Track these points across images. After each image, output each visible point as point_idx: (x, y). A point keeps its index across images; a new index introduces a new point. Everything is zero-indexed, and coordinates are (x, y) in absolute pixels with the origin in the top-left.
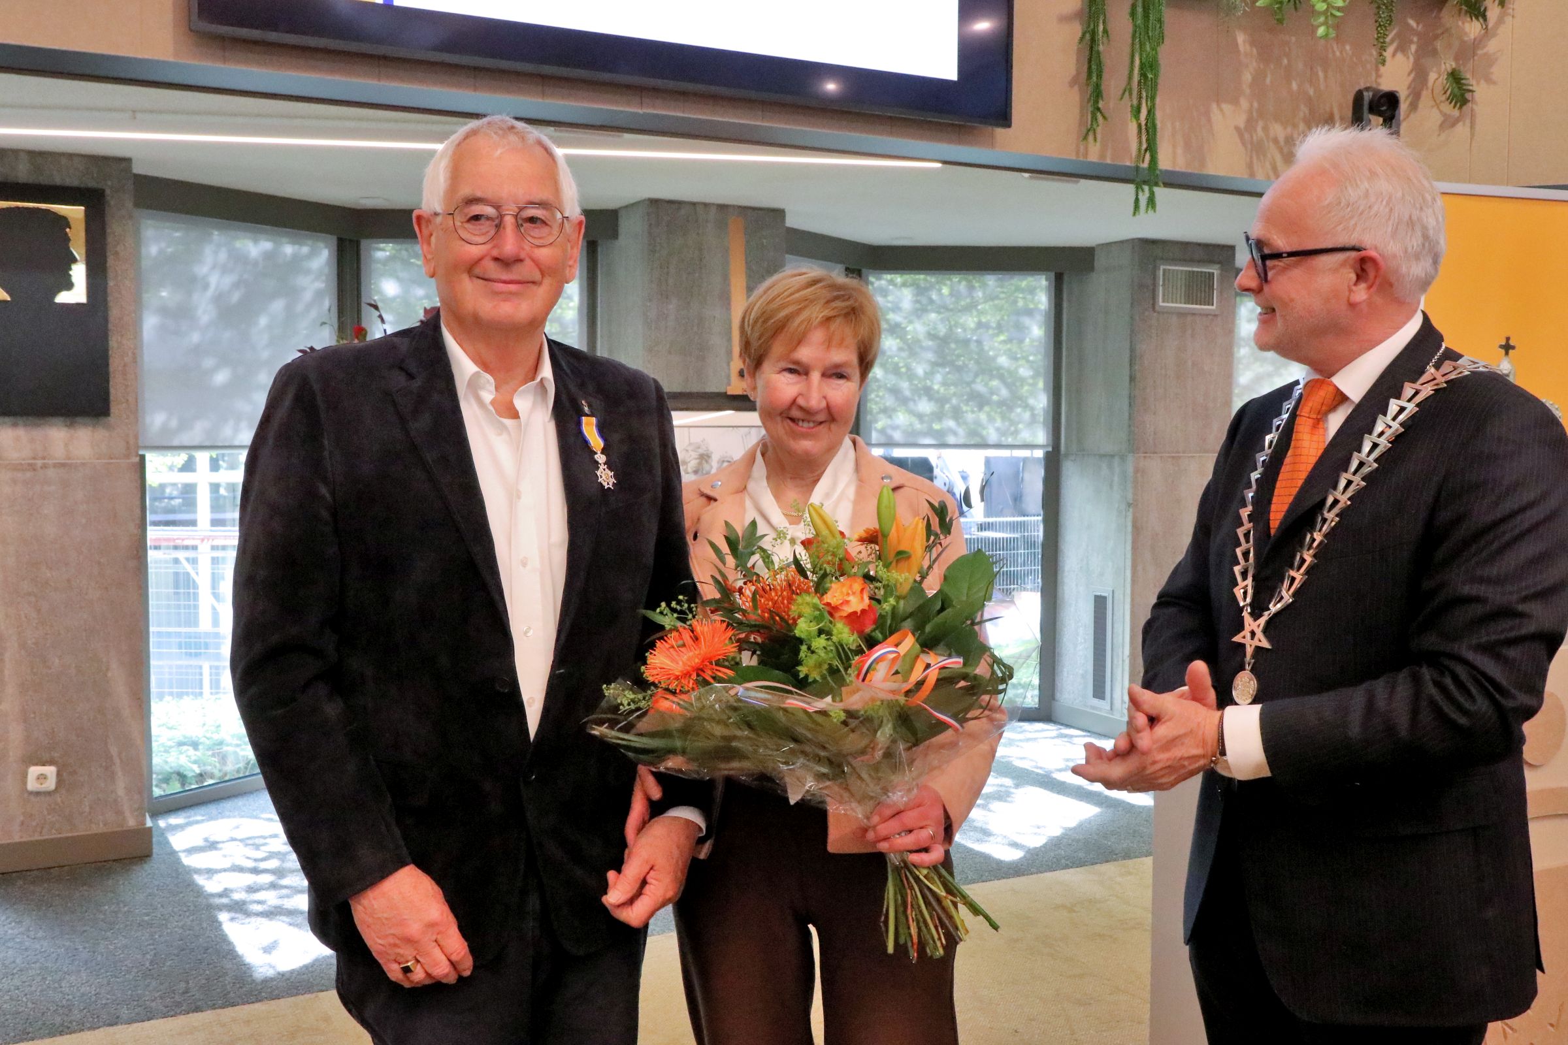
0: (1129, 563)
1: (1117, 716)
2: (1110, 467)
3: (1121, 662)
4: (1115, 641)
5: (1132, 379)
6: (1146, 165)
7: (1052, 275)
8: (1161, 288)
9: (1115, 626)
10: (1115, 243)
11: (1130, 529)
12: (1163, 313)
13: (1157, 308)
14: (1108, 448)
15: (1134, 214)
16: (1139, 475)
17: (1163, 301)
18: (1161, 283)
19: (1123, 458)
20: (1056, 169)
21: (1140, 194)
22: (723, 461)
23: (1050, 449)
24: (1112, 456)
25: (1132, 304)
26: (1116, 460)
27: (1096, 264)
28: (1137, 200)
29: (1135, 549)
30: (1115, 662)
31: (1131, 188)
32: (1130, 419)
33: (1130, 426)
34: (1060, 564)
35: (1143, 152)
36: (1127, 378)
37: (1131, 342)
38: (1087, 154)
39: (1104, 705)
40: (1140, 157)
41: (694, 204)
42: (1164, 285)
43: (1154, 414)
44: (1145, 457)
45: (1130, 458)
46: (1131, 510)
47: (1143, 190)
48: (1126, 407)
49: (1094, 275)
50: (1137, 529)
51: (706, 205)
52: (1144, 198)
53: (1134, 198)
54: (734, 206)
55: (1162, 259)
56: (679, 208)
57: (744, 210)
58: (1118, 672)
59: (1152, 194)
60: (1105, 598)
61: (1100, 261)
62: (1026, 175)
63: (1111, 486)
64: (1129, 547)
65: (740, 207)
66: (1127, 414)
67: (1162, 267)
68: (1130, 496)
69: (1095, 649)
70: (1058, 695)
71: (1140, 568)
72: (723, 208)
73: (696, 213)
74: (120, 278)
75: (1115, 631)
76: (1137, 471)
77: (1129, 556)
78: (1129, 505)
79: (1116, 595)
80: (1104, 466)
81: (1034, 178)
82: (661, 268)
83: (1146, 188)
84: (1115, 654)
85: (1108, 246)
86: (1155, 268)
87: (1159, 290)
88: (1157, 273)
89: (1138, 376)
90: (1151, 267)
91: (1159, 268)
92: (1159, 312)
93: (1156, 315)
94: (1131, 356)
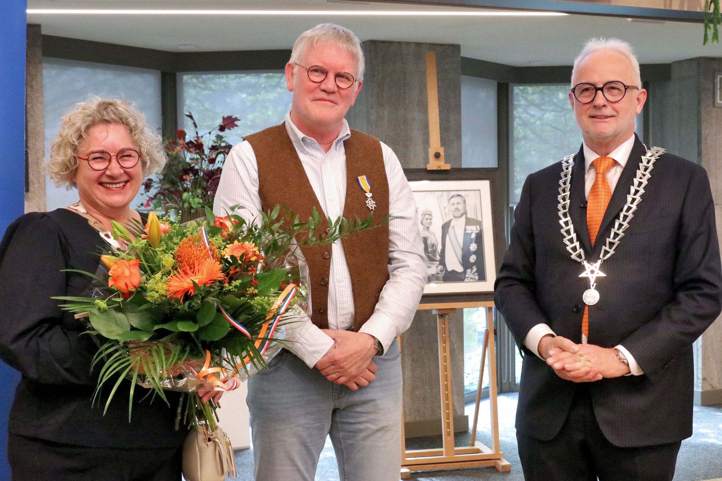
6: (711, 11)
8: (719, 91)
10: (686, 60)
12: (720, 108)
13: (716, 105)
15: (704, 44)
17: (720, 100)
18: (718, 87)
20: (649, 15)
21: (708, 30)
22: (425, 214)
25: (698, 102)
27: (672, 75)
28: (706, 35)
31: (701, 26)
35: (709, 3)
38: (671, 5)
40: (707, 6)
41: (399, 43)
42: (720, 88)
43: (716, 177)
47: (710, 28)
49: (670, 83)
51: (408, 43)
52: (710, 32)
53: (704, 34)
54: (426, 43)
55: (719, 71)
56: (390, 46)
57: (433, 46)
59: (716, 30)
61: (675, 73)
62: (630, 19)
65: (429, 44)
67: (719, 77)
72: (419, 45)
73: (400, 49)
74: (34, 102)
81: (636, 21)
82: (379, 86)
83: (712, 26)
85: (680, 63)
86: (714, 78)
87: (717, 92)
88: (716, 80)
89: (704, 152)
90: (711, 76)
91: (717, 78)
92: (718, 108)
93: (715, 109)
94: (698, 138)
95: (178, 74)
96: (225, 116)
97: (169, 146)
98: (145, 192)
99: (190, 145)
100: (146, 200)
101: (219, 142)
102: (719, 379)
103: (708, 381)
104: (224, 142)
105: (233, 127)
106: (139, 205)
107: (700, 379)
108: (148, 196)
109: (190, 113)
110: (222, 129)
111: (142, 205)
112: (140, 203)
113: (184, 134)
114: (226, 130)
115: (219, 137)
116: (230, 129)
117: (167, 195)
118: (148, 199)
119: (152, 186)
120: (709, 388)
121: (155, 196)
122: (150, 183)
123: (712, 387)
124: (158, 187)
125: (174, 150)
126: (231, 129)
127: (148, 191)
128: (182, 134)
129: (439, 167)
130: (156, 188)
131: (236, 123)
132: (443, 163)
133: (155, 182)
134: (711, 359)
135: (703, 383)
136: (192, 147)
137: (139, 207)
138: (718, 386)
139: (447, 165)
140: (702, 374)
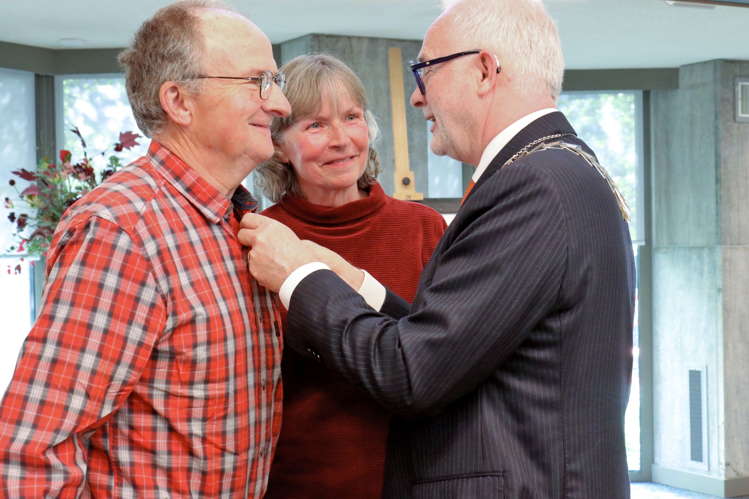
0: (721, 341)
1: (714, 476)
2: (700, 257)
3: (716, 429)
4: (710, 410)
5: (718, 180)
7: (640, 93)
8: (740, 103)
9: (710, 396)
10: (697, 64)
11: (720, 311)
12: (743, 123)
13: (737, 119)
14: (699, 241)
16: (727, 264)
17: (742, 113)
18: (740, 96)
19: (712, 250)
23: (643, 243)
24: (702, 248)
25: (716, 116)
26: (705, 253)
27: (680, 83)
29: (726, 328)
30: (711, 428)
32: (717, 215)
33: (717, 221)
34: (655, 343)
36: (713, 180)
37: (716, 149)
39: (701, 467)
41: (349, 38)
42: (742, 99)
43: (738, 210)
44: (731, 248)
45: (719, 250)
46: (721, 294)
48: (713, 205)
49: (679, 92)
50: (727, 311)
51: (360, 38)
54: (383, 39)
55: (740, 76)
56: (337, 42)
58: (714, 438)
60: (698, 373)
61: (684, 80)
63: (701, 274)
64: (720, 326)
66: (714, 212)
67: (740, 84)
68: (719, 283)
69: (692, 418)
70: (657, 459)
71: (730, 345)
72: (373, 40)
73: (351, 46)
75: (710, 401)
76: (725, 260)
77: (721, 335)
78: (719, 290)
79: (709, 370)
80: (694, 257)
84: (710, 421)
85: (692, 66)
86: (734, 85)
87: (738, 103)
88: (736, 89)
89: (723, 178)
90: (731, 83)
91: (738, 85)
92: (739, 123)
93: (736, 124)
94: (716, 161)
95: (57, 78)
96: (123, 132)
97: (49, 171)
98: (18, 232)
99: (78, 170)
100: (18, 242)
101: (114, 166)
102: (745, 464)
103: (732, 467)
104: (119, 165)
105: (133, 146)
106: (9, 249)
107: (722, 464)
108: (21, 237)
109: (77, 128)
110: (118, 148)
111: (12, 248)
112: (11, 246)
113: (68, 156)
114: (124, 149)
115: (114, 160)
116: (128, 148)
117: (46, 235)
118: (21, 241)
119: (27, 224)
120: (733, 475)
121: (33, 236)
122: (24, 221)
123: (738, 475)
124: (35, 225)
125: (55, 176)
126: (131, 148)
127: (22, 231)
128: (66, 155)
129: (409, 197)
130: (32, 226)
131: (137, 140)
132: (414, 192)
133: (31, 218)
134: (735, 439)
135: (726, 470)
136: (81, 172)
137: (8, 251)
138: (744, 472)
139: (418, 194)
140: (726, 458)
